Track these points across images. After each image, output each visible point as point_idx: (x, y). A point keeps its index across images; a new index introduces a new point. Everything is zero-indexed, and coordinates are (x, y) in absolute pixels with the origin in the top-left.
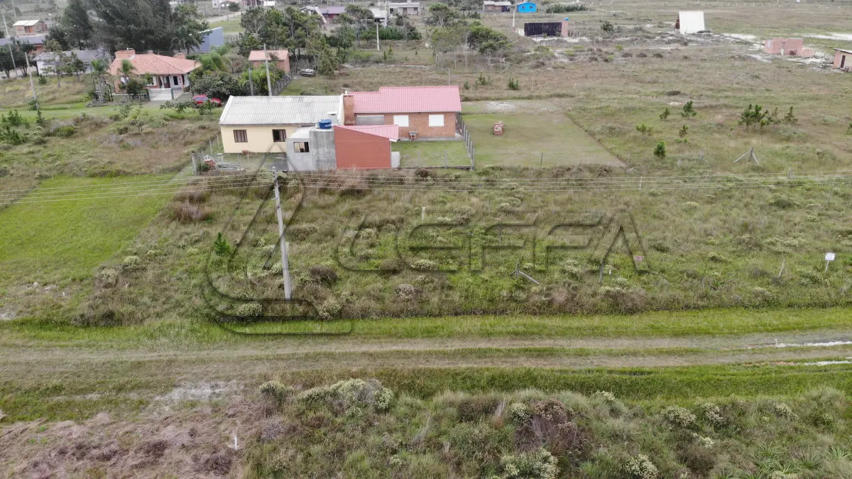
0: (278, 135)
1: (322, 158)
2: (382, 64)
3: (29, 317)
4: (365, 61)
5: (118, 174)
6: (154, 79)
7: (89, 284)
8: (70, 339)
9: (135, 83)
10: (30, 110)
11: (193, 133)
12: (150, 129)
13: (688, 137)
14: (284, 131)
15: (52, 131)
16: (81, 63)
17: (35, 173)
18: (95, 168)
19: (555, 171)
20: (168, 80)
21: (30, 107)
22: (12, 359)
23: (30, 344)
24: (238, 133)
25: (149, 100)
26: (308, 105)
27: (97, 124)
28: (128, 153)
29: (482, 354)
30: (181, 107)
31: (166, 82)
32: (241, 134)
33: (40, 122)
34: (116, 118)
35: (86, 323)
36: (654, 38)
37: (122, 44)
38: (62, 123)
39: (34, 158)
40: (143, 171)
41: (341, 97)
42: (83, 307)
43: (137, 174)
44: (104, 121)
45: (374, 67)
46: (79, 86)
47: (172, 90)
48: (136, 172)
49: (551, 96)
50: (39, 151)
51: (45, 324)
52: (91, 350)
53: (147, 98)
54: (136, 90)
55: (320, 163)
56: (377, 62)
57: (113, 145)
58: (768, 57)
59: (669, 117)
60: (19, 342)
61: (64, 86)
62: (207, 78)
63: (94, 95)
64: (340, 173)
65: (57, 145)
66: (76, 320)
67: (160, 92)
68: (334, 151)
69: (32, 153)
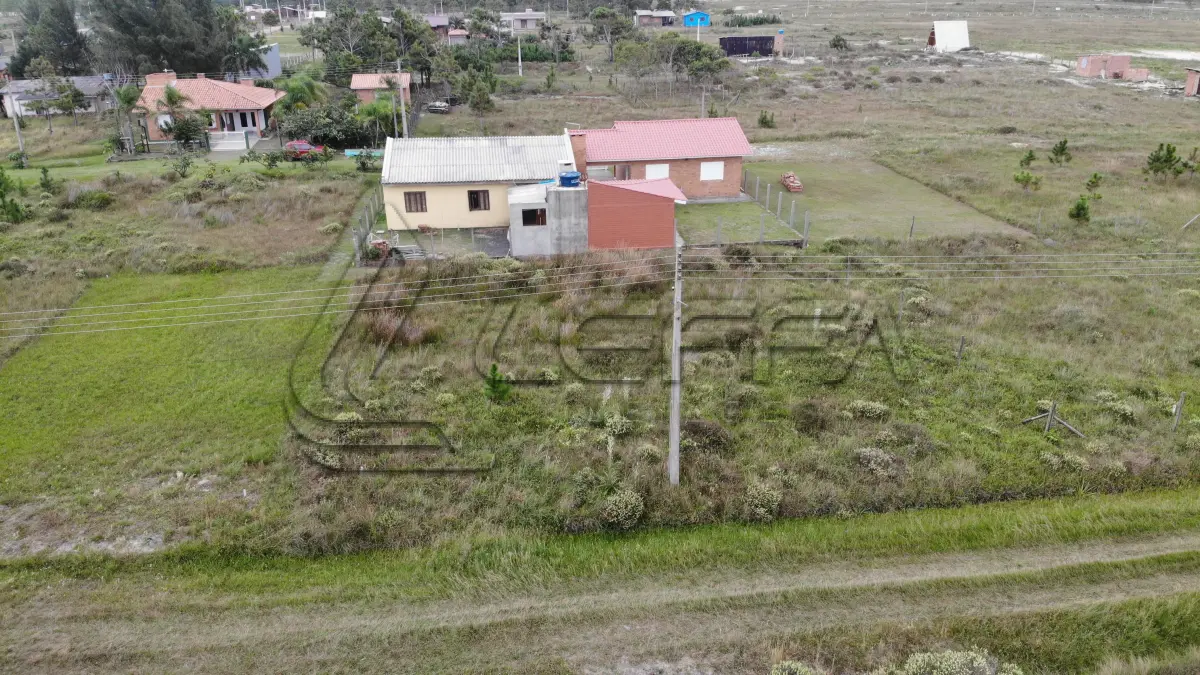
0: (477, 200)
1: (566, 234)
2: (541, 95)
3: (195, 544)
4: (515, 91)
5: (220, 268)
6: (213, 117)
7: (286, 471)
8: (300, 586)
9: (186, 123)
10: (15, 168)
11: (317, 199)
12: (240, 195)
13: (1098, 191)
14: (486, 193)
15: (71, 199)
16: (82, 95)
17: (74, 269)
18: (181, 259)
20: (231, 119)
21: (13, 163)
22: (199, 640)
23: (223, 602)
24: (412, 198)
25: (209, 151)
26: (518, 150)
27: (143, 188)
28: (221, 232)
30: (273, 159)
31: (229, 122)
32: (416, 199)
33: (46, 185)
34: (172, 179)
35: (315, 550)
36: (910, 57)
37: (149, 64)
38: (86, 188)
39: (59, 243)
40: (265, 261)
41: (566, 137)
42: (302, 520)
43: (256, 267)
44: (154, 182)
45: (530, 99)
46: (82, 132)
47: (247, 134)
48: (254, 263)
49: (831, 136)
50: (61, 233)
51: (231, 556)
52: (356, 608)
53: (205, 146)
54: (188, 134)
55: (562, 242)
56: (534, 92)
57: (188, 219)
59: (1033, 164)
60: (201, 600)
61: (59, 133)
62: (303, 112)
63: (119, 144)
65: (88, 222)
66: (292, 544)
67: (223, 137)
68: (586, 222)
69: (50, 235)
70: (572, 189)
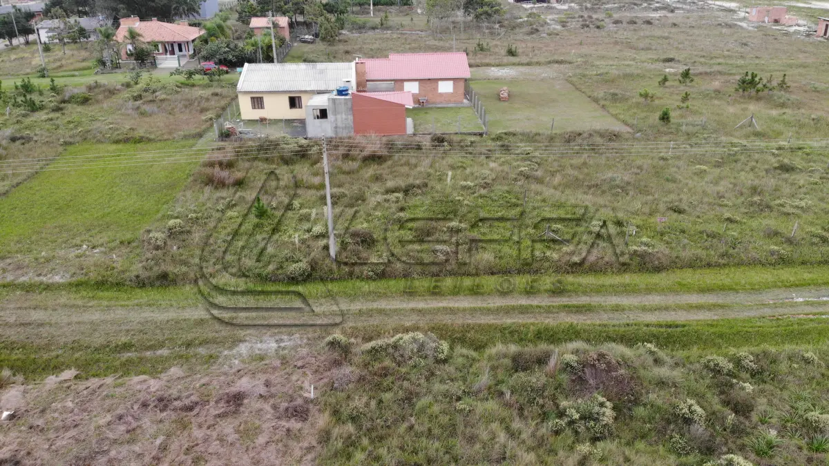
0: (294, 102)
1: (340, 124)
2: (378, 31)
3: (84, 279)
4: (361, 28)
5: (140, 140)
6: (160, 46)
7: (138, 247)
8: (129, 299)
9: (142, 50)
10: (39, 77)
11: (207, 100)
12: (164, 96)
13: (689, 103)
14: (300, 98)
15: (66, 98)
16: (85, 30)
17: (59, 140)
18: (118, 134)
19: (567, 136)
20: (172, 47)
21: (39, 74)
22: (74, 319)
23: (90, 304)
24: (255, 100)
25: (156, 67)
26: (322, 72)
27: (110, 92)
28: (147, 119)
29: (523, 310)
30: (190, 74)
31: (170, 49)
32: (258, 101)
33: (53, 89)
34: (128, 85)
35: (141, 283)
36: (641, 5)
37: (125, 11)
38: (76, 91)
39: (55, 125)
40: (165, 137)
41: (353, 64)
42: (137, 269)
43: (160, 140)
44: (117, 88)
45: (371, 33)
46: (84, 54)
47: (178, 57)
48: (159, 138)
49: (550, 62)
50: (57, 118)
51: (101, 284)
52: (151, 309)
53: (154, 65)
54: (143, 57)
55: (338, 130)
56: (374, 28)
57: (130, 111)
58: (753, 25)
59: (667, 84)
60: (80, 302)
61: (69, 55)
62: (213, 44)
63: (102, 63)
64: (359, 139)
65: (74, 111)
66: (131, 281)
67: (166, 59)
68: (352, 118)
69: (51, 120)
70: (343, 97)
